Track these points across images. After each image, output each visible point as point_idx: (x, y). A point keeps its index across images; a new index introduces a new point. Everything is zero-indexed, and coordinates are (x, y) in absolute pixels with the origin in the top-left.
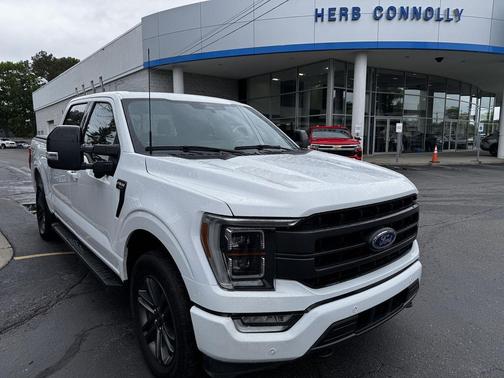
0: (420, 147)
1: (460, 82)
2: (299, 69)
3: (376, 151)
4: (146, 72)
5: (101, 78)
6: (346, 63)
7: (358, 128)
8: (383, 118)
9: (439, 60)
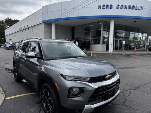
0: (128, 48)
1: (139, 29)
3: (115, 49)
4: (43, 24)
5: (28, 26)
6: (107, 22)
7: (111, 42)
8: (117, 39)
9: (135, 22)
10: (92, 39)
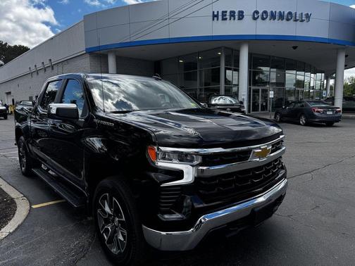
1: (305, 63)
2: (199, 54)
3: (253, 111)
5: (50, 60)
6: (232, 50)
7: (244, 95)
8: (256, 88)
9: (295, 48)
10: (200, 90)
